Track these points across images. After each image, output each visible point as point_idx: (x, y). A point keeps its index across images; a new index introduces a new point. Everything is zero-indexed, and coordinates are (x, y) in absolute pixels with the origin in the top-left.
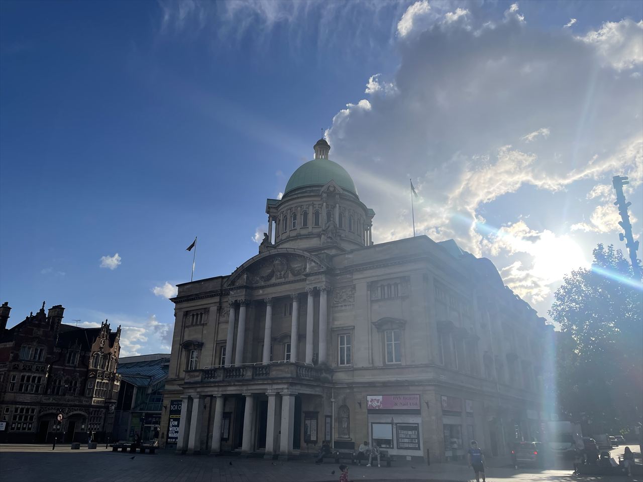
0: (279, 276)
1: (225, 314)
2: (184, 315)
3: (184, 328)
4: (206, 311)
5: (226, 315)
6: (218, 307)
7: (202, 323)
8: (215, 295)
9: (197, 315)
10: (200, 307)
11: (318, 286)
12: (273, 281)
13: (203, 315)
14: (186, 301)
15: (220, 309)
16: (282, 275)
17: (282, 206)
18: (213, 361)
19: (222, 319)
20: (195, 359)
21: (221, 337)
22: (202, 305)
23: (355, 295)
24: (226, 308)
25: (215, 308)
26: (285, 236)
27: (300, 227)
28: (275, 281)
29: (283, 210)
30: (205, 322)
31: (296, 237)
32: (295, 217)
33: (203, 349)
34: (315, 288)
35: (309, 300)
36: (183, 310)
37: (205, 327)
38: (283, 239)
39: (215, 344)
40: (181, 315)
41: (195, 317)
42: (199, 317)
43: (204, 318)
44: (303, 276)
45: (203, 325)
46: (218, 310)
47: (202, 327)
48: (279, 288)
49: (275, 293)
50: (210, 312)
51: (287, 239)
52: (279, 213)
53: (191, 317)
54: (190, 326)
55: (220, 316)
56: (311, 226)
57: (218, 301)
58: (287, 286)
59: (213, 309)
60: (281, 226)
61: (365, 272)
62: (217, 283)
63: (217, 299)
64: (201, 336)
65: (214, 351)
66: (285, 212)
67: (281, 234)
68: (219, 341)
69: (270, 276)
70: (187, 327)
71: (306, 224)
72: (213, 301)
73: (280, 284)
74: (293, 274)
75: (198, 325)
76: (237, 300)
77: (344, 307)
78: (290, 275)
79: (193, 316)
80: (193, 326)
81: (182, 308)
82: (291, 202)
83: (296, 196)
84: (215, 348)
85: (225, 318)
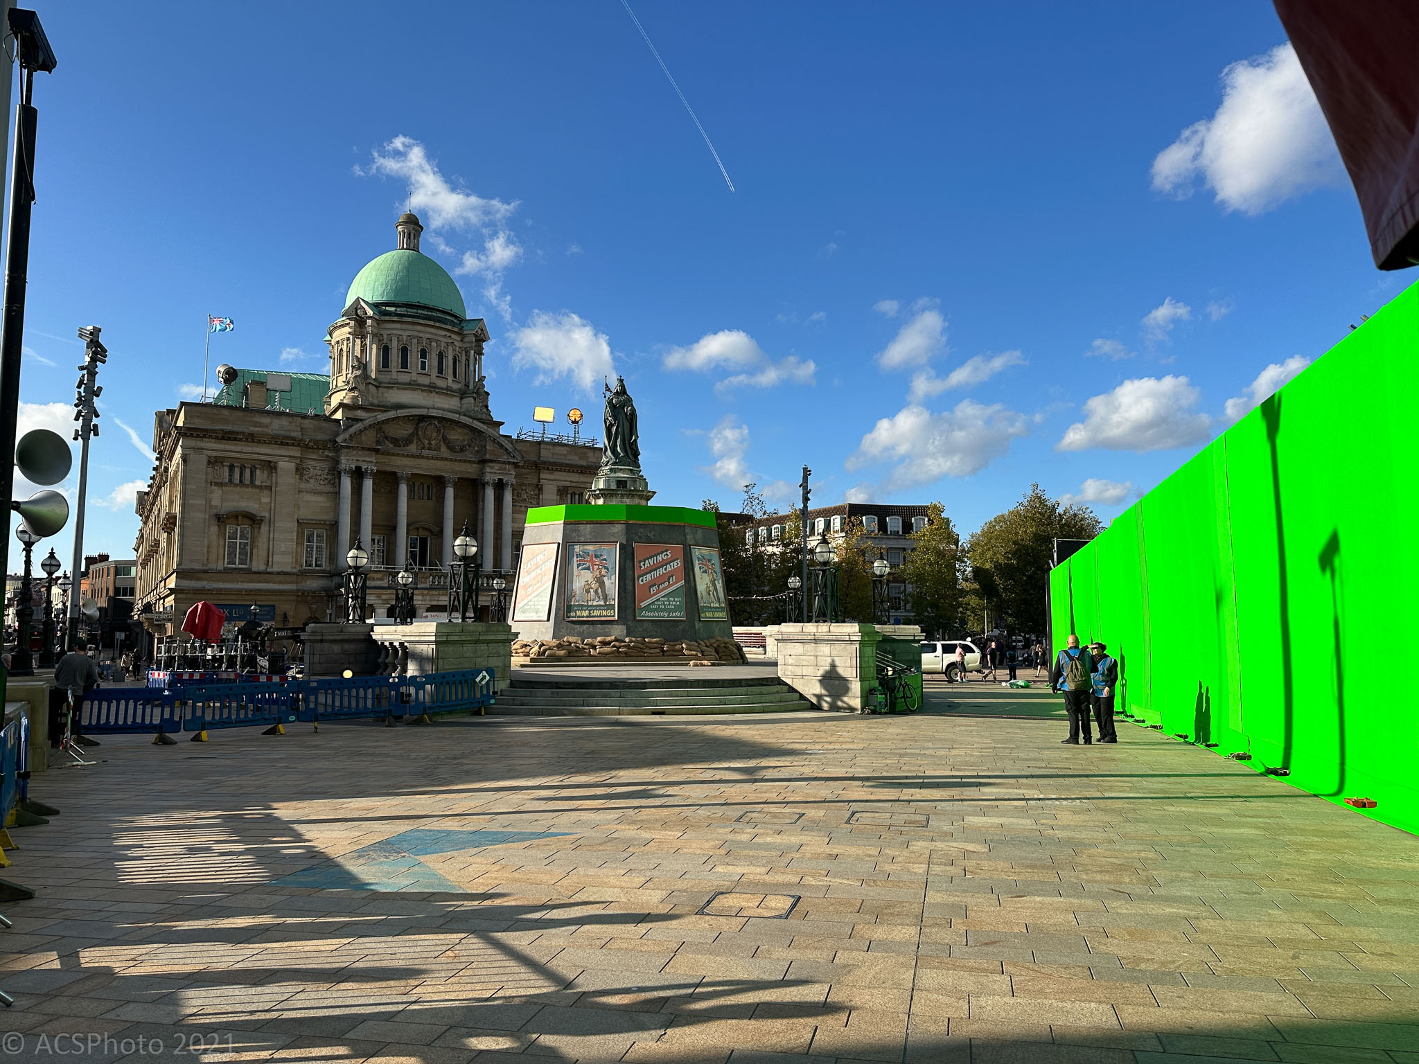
0: (427, 446)
1: (310, 478)
2: (209, 462)
3: (211, 485)
4: (271, 467)
5: (312, 481)
6: (297, 464)
7: (257, 483)
8: (293, 445)
9: (242, 468)
10: (255, 457)
11: (505, 478)
12: (413, 448)
13: (258, 472)
14: (217, 438)
15: (300, 470)
16: (433, 446)
17: (398, 326)
18: (295, 550)
19: (303, 486)
20: (238, 541)
21: (306, 513)
22: (259, 454)
23: (541, 497)
24: (312, 470)
25: (291, 466)
26: (404, 378)
27: (435, 372)
28: (420, 452)
29: (400, 333)
30: (264, 484)
31: (432, 388)
32: (423, 354)
33: (264, 528)
34: (500, 480)
35: (490, 493)
36: (206, 452)
37: (266, 492)
38: (400, 381)
39: (296, 524)
40: (200, 461)
41: (237, 471)
42: (248, 473)
43: (260, 477)
44: (470, 456)
45: (260, 487)
46: (297, 469)
47: (257, 491)
48: (423, 463)
49: (416, 468)
50: (278, 469)
51: (413, 386)
52: (385, 333)
53: (226, 469)
54: (226, 485)
55: (301, 479)
56: (450, 378)
57: (298, 455)
58: (439, 463)
59: (286, 466)
60: (395, 357)
61: (556, 473)
62: (290, 422)
63: (295, 452)
64: (257, 506)
65: (295, 534)
66: (405, 338)
67: (394, 370)
68: (303, 519)
69: (408, 441)
70: (216, 484)
71: (440, 370)
72: (287, 453)
73: (427, 458)
74: (451, 448)
75: (247, 486)
76: (360, 467)
77: (523, 509)
78: (444, 449)
79: (231, 468)
80: (236, 485)
81: (203, 449)
82: (418, 328)
83: (432, 323)
84: (295, 529)
85: (312, 485)
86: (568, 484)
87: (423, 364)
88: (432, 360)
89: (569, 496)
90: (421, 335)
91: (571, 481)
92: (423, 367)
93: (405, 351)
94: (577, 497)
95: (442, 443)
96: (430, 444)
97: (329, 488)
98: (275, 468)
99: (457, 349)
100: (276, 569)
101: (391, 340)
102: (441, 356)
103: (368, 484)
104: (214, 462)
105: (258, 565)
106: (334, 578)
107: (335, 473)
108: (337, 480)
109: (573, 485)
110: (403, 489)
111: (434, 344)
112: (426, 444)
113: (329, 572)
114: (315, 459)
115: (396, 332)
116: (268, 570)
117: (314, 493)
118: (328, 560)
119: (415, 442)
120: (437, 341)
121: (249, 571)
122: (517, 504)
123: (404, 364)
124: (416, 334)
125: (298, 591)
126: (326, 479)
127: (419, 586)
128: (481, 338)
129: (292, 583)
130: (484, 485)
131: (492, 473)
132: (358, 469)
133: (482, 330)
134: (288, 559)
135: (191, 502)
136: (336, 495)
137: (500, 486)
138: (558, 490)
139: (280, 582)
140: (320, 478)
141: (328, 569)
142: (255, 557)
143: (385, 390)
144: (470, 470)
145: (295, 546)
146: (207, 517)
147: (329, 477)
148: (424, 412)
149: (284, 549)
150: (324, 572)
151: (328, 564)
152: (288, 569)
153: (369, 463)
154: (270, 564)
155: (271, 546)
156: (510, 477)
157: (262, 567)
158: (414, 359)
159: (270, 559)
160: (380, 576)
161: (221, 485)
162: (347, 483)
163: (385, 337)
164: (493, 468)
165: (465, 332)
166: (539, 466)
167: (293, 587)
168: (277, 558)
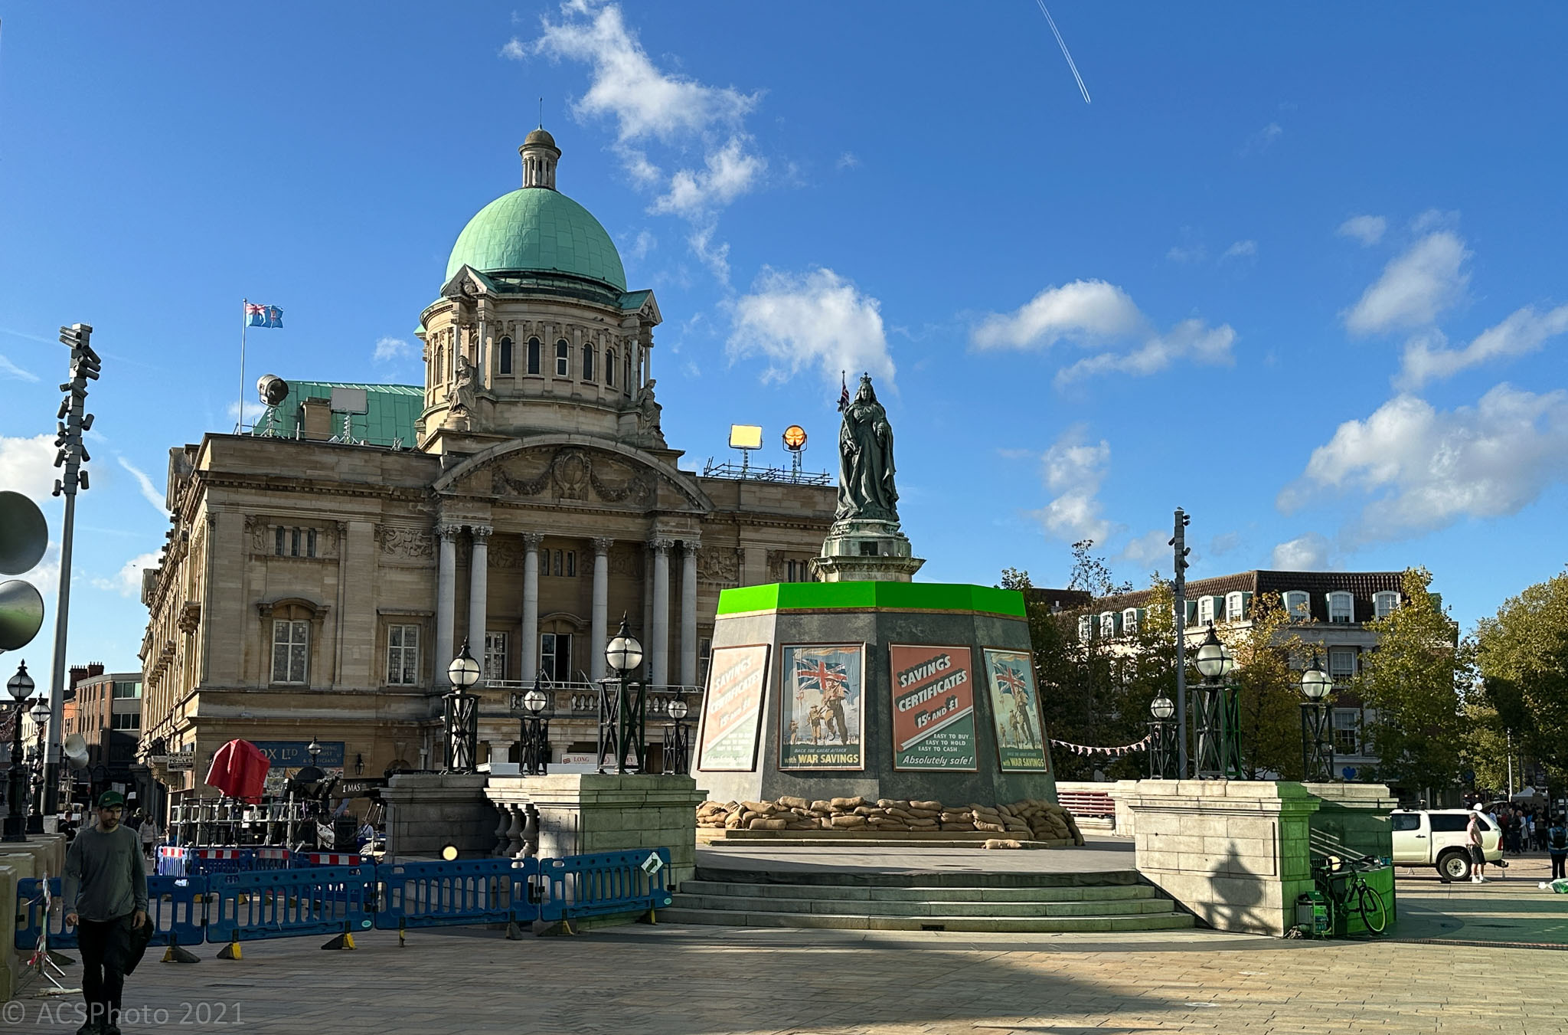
0: (567, 492)
1: (395, 546)
2: (248, 525)
3: (251, 559)
4: (338, 530)
5: (398, 550)
6: (376, 525)
7: (318, 555)
8: (370, 495)
9: (296, 533)
10: (315, 515)
11: (686, 540)
12: (546, 496)
13: (319, 538)
14: (259, 487)
15: (381, 534)
16: (577, 493)
17: (524, 307)
18: (373, 658)
19: (386, 558)
20: (290, 644)
21: (389, 600)
22: (320, 510)
23: (741, 569)
24: (397, 533)
25: (368, 528)
26: (533, 387)
27: (579, 377)
28: (557, 502)
29: (528, 317)
30: (327, 556)
31: (575, 402)
32: (562, 348)
33: (329, 624)
34: (679, 543)
35: (663, 564)
36: (242, 509)
37: (332, 568)
38: (528, 392)
39: (375, 617)
40: (235, 522)
41: (288, 537)
42: (304, 539)
43: (323, 545)
44: (632, 506)
45: (322, 562)
46: (377, 533)
47: (317, 567)
48: (562, 519)
49: (552, 527)
50: (349, 534)
51: (547, 399)
52: (505, 319)
53: (273, 534)
54: (272, 558)
55: (382, 548)
56: (603, 385)
57: (378, 510)
58: (586, 519)
59: (362, 528)
60: (520, 356)
61: (765, 530)
62: (366, 461)
63: (374, 506)
64: (318, 590)
65: (373, 633)
66: (534, 325)
67: (518, 376)
68: (386, 610)
69: (539, 486)
70: (258, 558)
71: (587, 374)
72: (362, 509)
73: (568, 511)
74: (603, 495)
75: (303, 560)
76: (470, 527)
77: (714, 588)
78: (592, 495)
79: (280, 532)
80: (286, 559)
81: (238, 505)
82: (554, 309)
83: (574, 301)
84: (374, 625)
85: (398, 556)
86: (784, 547)
87: (562, 364)
88: (575, 359)
89: (786, 566)
90: (559, 320)
91: (789, 543)
92: (562, 371)
93: (534, 345)
94: (798, 567)
95: (590, 487)
96: (572, 489)
97: (423, 561)
98: (345, 531)
99: (613, 339)
100: (346, 686)
101: (514, 330)
102: (588, 351)
103: (481, 553)
104: (254, 524)
105: (319, 681)
106: (431, 700)
107: (433, 538)
108: (435, 549)
109: (793, 548)
110: (533, 560)
111: (578, 333)
112: (566, 489)
113: (424, 691)
114: (403, 517)
115: (521, 317)
116: (336, 688)
117: (402, 569)
118: (422, 671)
119: (550, 486)
120: (582, 328)
121: (306, 691)
122: (704, 580)
123: (534, 367)
124: (551, 318)
125: (378, 719)
126: (419, 547)
127: (556, 713)
128: (648, 322)
129: (368, 707)
130: (653, 551)
131: (665, 534)
132: (466, 530)
133: (650, 308)
134: (363, 671)
135: (221, 585)
136: (435, 570)
137: (677, 553)
138: (769, 557)
139: (353, 707)
140: (410, 545)
141: (422, 686)
142: (314, 668)
143: (505, 407)
144: (632, 528)
145: (374, 651)
146: (245, 608)
147: (424, 544)
148: (562, 439)
149: (356, 656)
150: (416, 689)
151: (422, 679)
152: (363, 687)
153: (482, 521)
154: (337, 679)
155: (338, 652)
156: (693, 540)
157: (325, 684)
158: (548, 357)
159: (337, 672)
160: (497, 696)
161: (264, 558)
162: (449, 552)
163: (505, 324)
164: (666, 524)
165: (625, 313)
166: (737, 520)
167: (370, 714)
168: (347, 670)
